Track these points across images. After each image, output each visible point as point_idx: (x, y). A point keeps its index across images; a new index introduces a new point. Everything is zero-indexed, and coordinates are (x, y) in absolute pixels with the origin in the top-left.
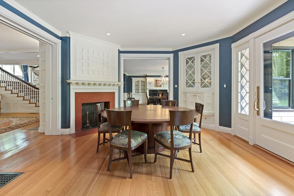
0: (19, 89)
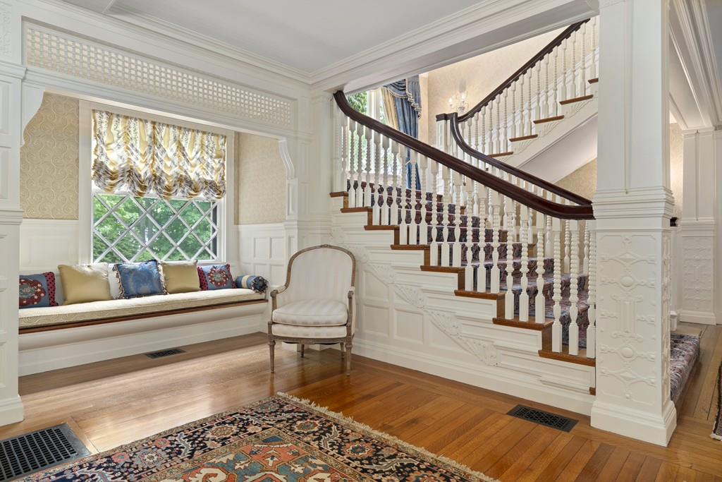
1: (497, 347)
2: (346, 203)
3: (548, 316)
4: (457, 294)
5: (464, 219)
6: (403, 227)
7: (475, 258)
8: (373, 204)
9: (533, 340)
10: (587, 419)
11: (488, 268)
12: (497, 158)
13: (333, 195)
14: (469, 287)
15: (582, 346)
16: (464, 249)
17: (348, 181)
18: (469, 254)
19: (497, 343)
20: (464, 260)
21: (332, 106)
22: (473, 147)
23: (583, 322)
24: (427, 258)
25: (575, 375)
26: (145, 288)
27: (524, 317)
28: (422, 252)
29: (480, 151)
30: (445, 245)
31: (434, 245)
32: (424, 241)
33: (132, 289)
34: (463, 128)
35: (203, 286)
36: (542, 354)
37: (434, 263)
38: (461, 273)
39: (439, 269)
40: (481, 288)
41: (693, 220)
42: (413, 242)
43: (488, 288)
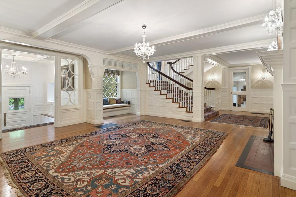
0: (162, 86)
1: (179, 112)
2: (150, 85)
3: (187, 106)
4: (172, 103)
5: (173, 88)
6: (162, 90)
7: (175, 96)
8: (150, 82)
9: (185, 110)
10: (192, 121)
11: (178, 98)
12: (181, 73)
13: (147, 83)
14: (174, 102)
15: (192, 111)
16: (174, 95)
17: (150, 80)
18: (174, 96)
19: (179, 111)
20: (173, 97)
21: (146, 65)
22: (176, 70)
23: (192, 107)
24: (167, 96)
25: (190, 115)
26: (107, 103)
27: (183, 106)
28: (166, 95)
29: (177, 71)
30: (170, 94)
31: (168, 94)
32: (166, 93)
33: (105, 103)
34: (173, 65)
35: (117, 103)
36: (186, 112)
37: (168, 97)
38: (173, 99)
39: (169, 98)
40: (176, 102)
41: (223, 88)
42: (164, 93)
43: (178, 102)
